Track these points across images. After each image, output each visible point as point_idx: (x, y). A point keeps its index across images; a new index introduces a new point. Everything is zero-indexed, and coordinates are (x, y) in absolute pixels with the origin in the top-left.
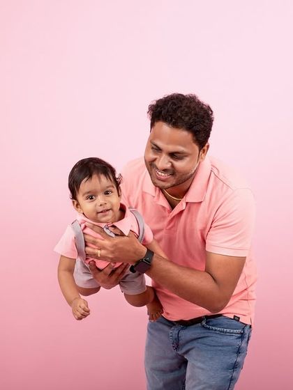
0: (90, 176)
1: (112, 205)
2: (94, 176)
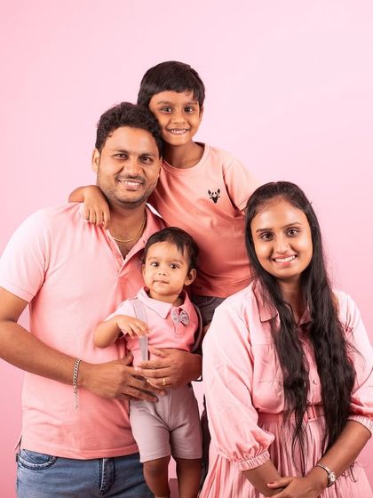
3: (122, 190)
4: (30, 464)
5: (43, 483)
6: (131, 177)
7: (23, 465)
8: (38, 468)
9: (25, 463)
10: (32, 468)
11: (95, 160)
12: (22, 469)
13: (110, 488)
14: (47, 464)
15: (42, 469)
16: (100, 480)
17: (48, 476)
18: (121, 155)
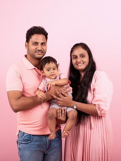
0: (49, 62)
1: (55, 74)
2: (51, 62)
3: (37, 55)
4: (24, 142)
5: (29, 148)
6: (39, 51)
7: (21, 143)
8: (27, 143)
9: (22, 142)
10: (25, 144)
11: (26, 46)
12: (21, 145)
13: (49, 148)
14: (30, 141)
15: (28, 143)
16: (46, 145)
17: (31, 145)
18: (35, 44)
